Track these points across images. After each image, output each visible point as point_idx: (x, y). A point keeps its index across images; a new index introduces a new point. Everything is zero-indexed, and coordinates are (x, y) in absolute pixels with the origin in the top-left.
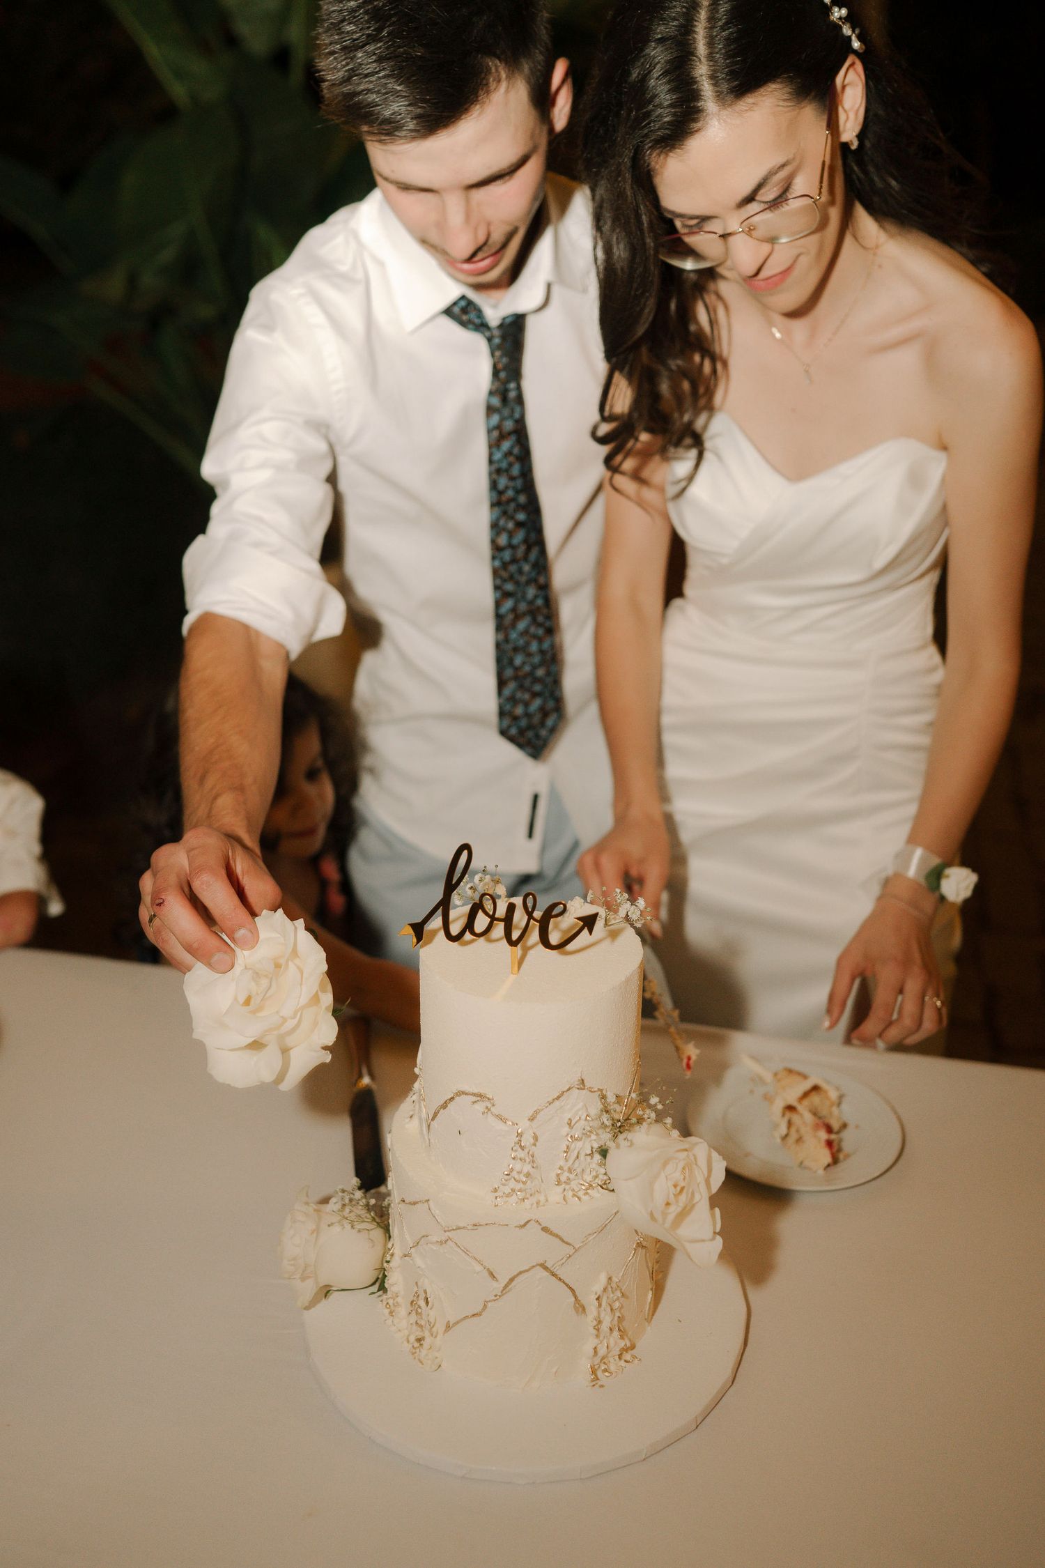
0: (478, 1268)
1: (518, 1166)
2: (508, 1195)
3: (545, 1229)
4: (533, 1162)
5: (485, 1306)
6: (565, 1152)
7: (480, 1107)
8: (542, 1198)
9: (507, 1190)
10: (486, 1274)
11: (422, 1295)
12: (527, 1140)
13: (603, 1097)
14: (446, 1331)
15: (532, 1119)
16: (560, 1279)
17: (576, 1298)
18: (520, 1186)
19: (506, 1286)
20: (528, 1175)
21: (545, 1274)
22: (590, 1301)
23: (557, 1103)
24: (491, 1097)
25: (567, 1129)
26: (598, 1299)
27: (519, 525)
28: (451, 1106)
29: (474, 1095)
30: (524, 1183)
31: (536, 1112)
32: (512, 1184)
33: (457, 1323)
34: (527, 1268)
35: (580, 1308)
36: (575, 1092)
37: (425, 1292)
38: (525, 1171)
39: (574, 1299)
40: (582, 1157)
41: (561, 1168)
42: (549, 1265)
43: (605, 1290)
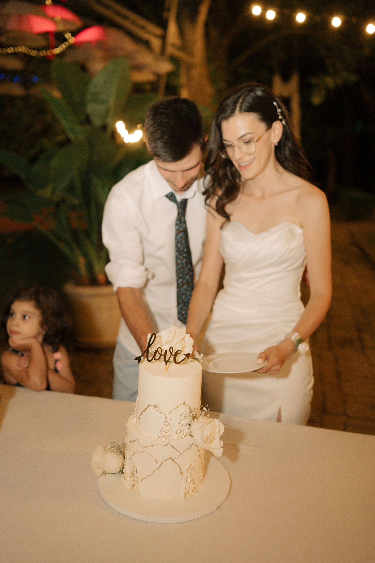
0: (152, 459)
1: (165, 427)
2: (162, 437)
3: (172, 447)
4: (170, 426)
5: (154, 472)
6: (179, 424)
7: (155, 409)
8: (172, 438)
9: (162, 435)
10: (155, 461)
11: (135, 470)
12: (168, 419)
13: (190, 408)
14: (142, 481)
15: (170, 413)
16: (176, 463)
17: (180, 469)
18: (165, 434)
19: (160, 465)
20: (168, 430)
21: (172, 461)
22: (184, 471)
23: (177, 408)
24: (158, 406)
25: (179, 417)
26: (187, 470)
27: (184, 257)
28: (147, 410)
29: (153, 406)
30: (167, 433)
31: (171, 411)
32: (164, 433)
33: (146, 478)
34: (167, 459)
35: (182, 473)
36: (182, 405)
37: (136, 469)
38: (167, 429)
39: (180, 470)
40: (184, 426)
41: (177, 429)
42: (173, 458)
43: (189, 468)
